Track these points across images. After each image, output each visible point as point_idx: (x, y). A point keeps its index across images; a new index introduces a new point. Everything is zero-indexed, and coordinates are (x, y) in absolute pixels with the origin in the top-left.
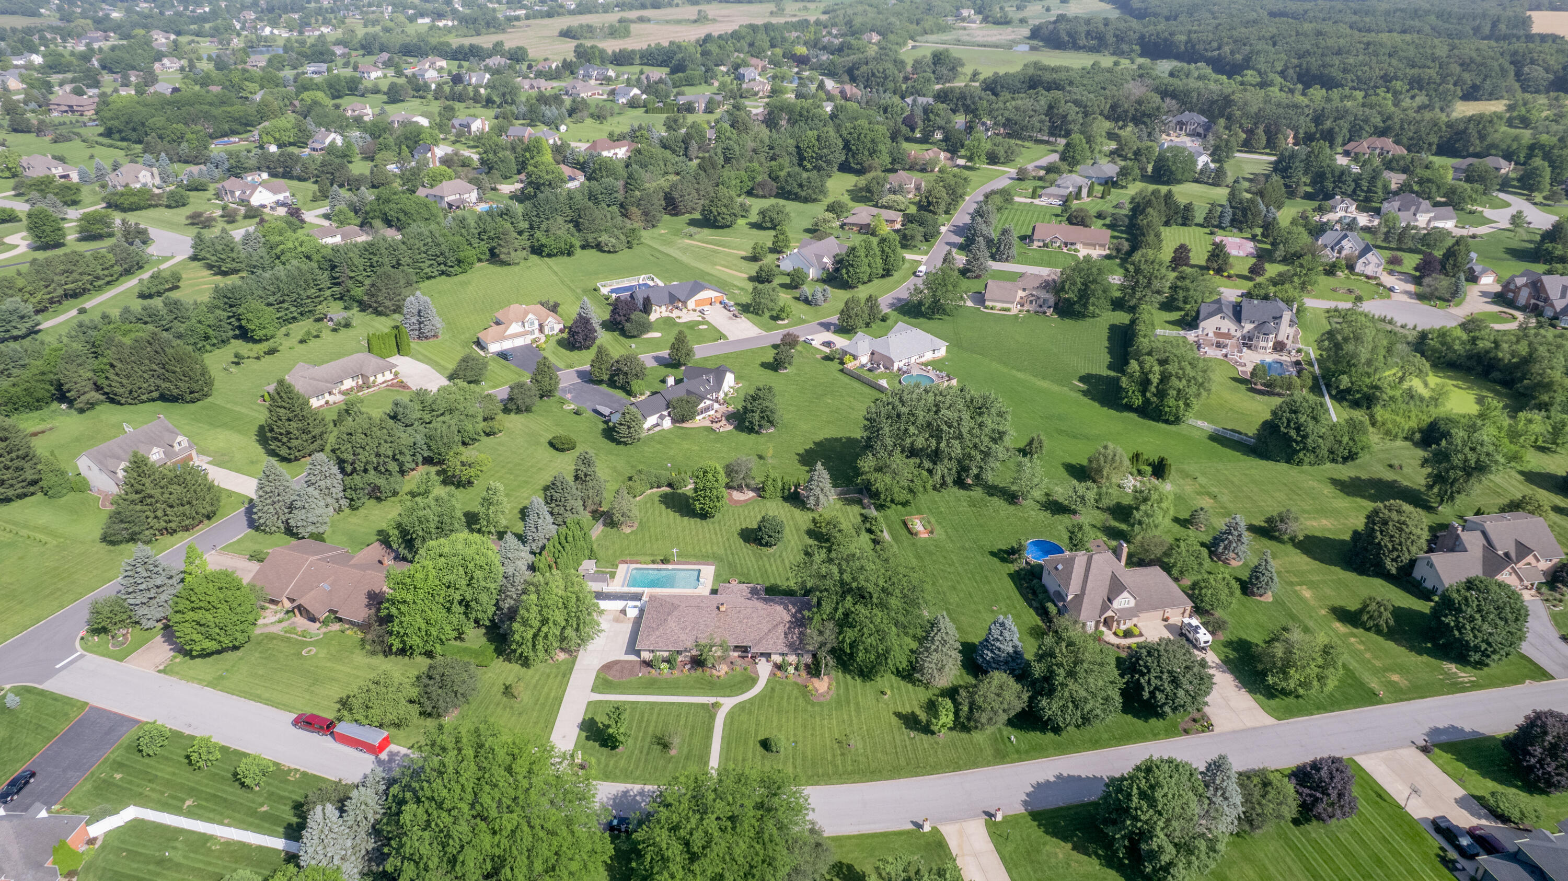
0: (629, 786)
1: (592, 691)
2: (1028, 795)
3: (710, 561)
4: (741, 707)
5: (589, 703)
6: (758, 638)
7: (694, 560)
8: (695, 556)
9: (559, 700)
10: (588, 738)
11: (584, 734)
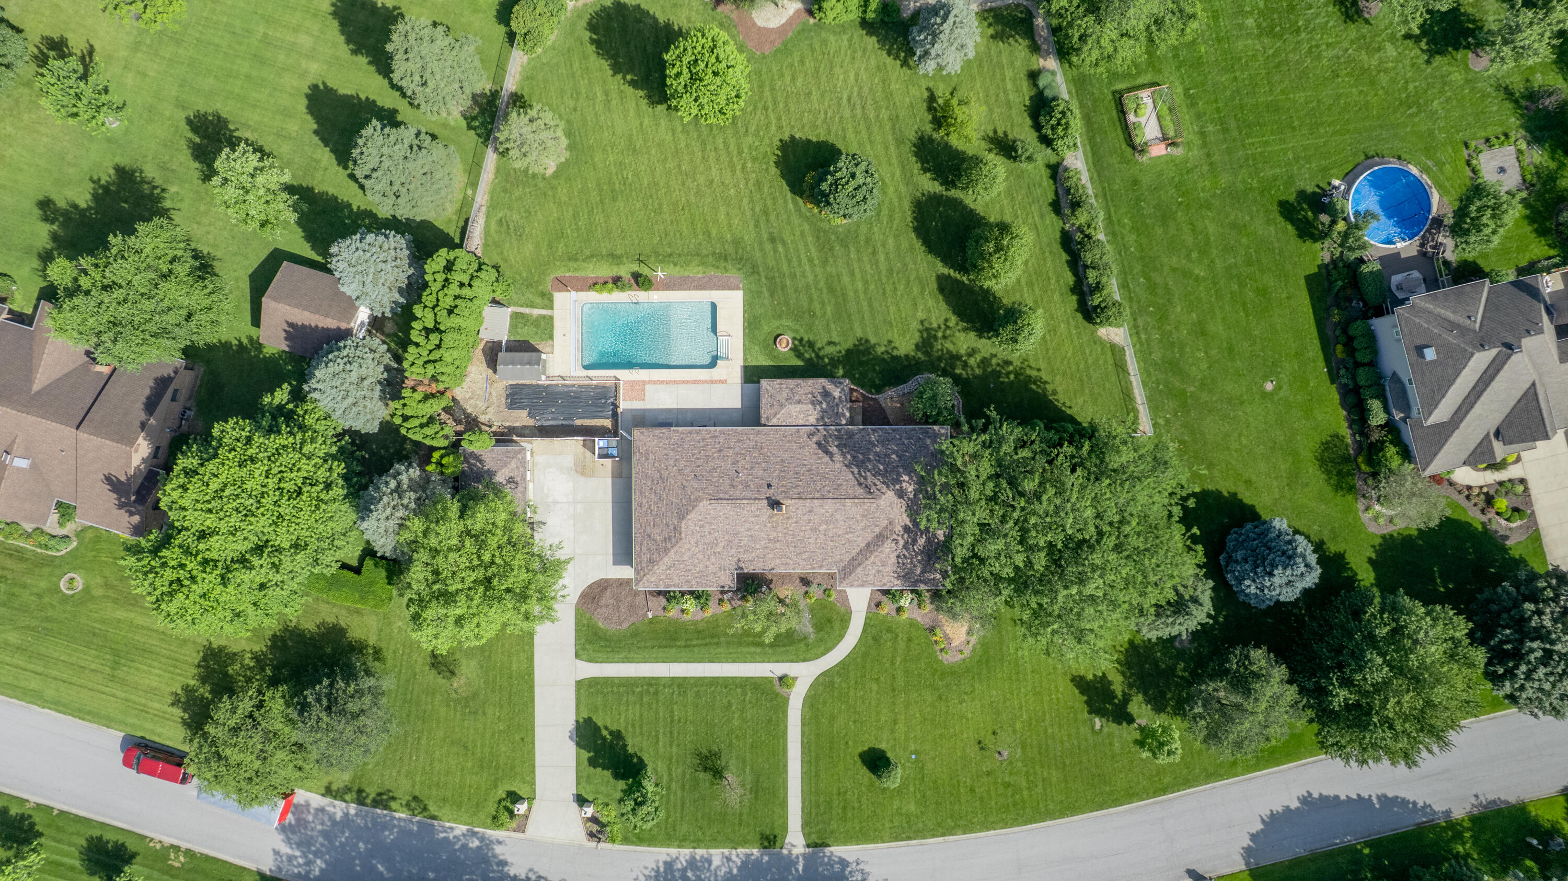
0: (674, 851)
1: (577, 656)
2: (1254, 837)
3: (734, 274)
4: (824, 683)
5: (579, 684)
6: (847, 557)
7: (695, 271)
8: (697, 255)
9: (527, 678)
10: (593, 762)
11: (586, 755)
